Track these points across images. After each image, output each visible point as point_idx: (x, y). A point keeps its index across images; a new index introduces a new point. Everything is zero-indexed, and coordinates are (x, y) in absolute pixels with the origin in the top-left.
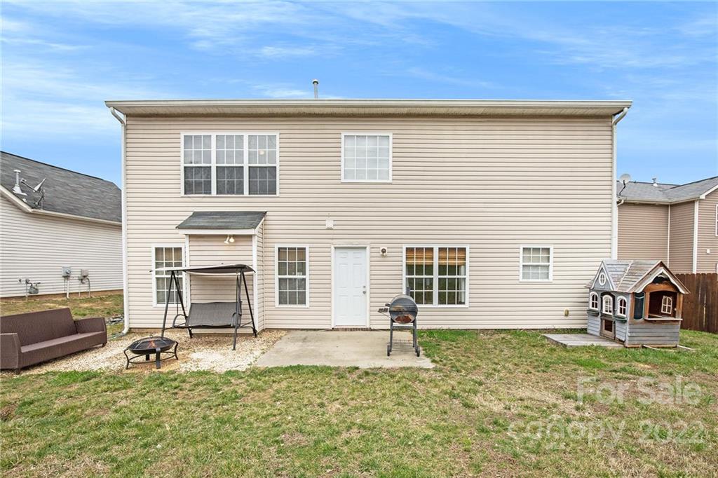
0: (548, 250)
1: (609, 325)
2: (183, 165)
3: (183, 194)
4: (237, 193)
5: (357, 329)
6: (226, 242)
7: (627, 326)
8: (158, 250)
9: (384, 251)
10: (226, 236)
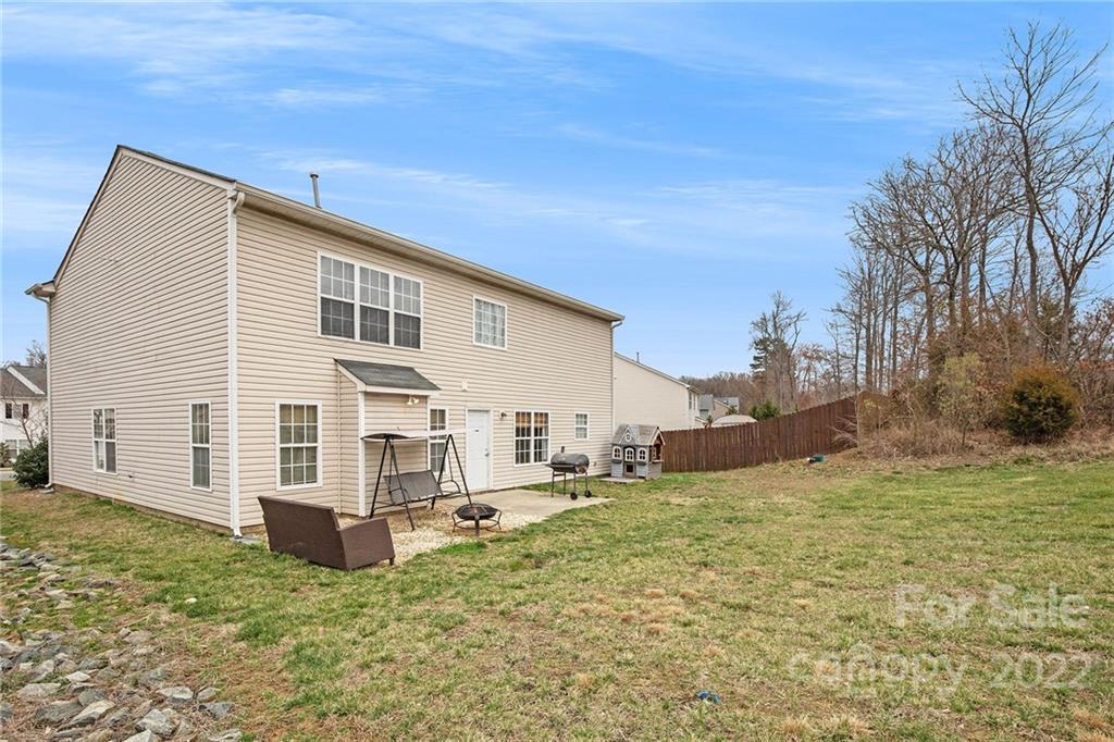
0: (586, 416)
1: (630, 468)
2: (320, 295)
3: (319, 335)
4: (381, 341)
5: (485, 492)
6: (410, 403)
7: (646, 467)
8: (283, 407)
9: (503, 415)
10: (407, 396)
